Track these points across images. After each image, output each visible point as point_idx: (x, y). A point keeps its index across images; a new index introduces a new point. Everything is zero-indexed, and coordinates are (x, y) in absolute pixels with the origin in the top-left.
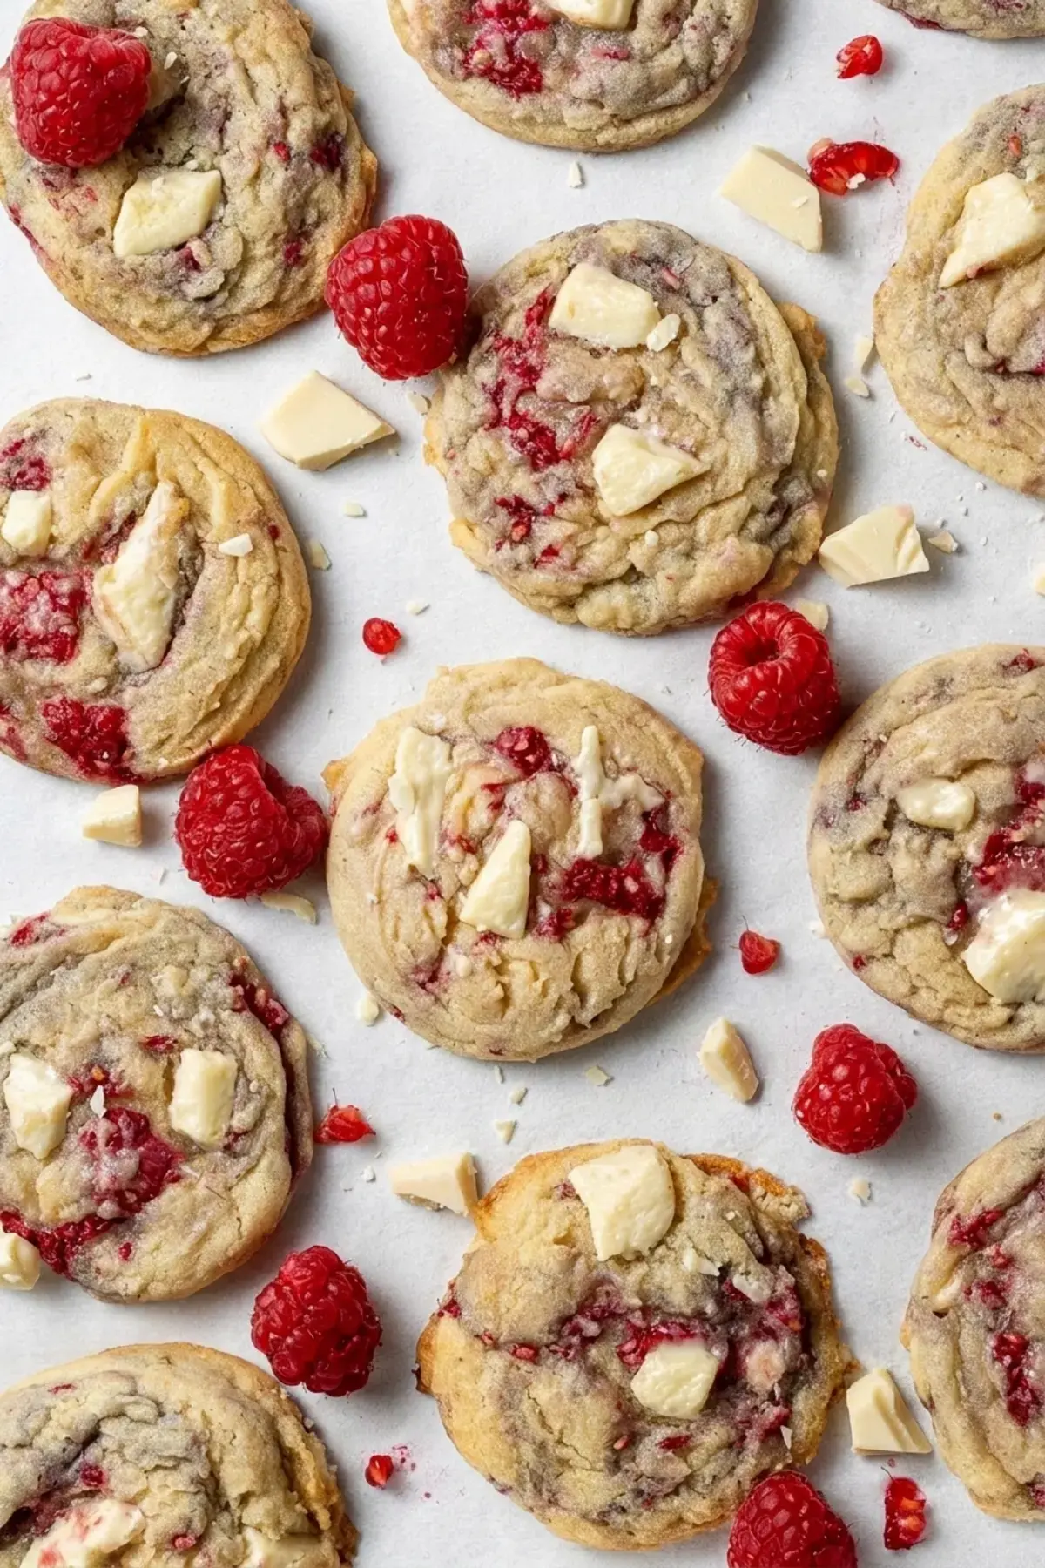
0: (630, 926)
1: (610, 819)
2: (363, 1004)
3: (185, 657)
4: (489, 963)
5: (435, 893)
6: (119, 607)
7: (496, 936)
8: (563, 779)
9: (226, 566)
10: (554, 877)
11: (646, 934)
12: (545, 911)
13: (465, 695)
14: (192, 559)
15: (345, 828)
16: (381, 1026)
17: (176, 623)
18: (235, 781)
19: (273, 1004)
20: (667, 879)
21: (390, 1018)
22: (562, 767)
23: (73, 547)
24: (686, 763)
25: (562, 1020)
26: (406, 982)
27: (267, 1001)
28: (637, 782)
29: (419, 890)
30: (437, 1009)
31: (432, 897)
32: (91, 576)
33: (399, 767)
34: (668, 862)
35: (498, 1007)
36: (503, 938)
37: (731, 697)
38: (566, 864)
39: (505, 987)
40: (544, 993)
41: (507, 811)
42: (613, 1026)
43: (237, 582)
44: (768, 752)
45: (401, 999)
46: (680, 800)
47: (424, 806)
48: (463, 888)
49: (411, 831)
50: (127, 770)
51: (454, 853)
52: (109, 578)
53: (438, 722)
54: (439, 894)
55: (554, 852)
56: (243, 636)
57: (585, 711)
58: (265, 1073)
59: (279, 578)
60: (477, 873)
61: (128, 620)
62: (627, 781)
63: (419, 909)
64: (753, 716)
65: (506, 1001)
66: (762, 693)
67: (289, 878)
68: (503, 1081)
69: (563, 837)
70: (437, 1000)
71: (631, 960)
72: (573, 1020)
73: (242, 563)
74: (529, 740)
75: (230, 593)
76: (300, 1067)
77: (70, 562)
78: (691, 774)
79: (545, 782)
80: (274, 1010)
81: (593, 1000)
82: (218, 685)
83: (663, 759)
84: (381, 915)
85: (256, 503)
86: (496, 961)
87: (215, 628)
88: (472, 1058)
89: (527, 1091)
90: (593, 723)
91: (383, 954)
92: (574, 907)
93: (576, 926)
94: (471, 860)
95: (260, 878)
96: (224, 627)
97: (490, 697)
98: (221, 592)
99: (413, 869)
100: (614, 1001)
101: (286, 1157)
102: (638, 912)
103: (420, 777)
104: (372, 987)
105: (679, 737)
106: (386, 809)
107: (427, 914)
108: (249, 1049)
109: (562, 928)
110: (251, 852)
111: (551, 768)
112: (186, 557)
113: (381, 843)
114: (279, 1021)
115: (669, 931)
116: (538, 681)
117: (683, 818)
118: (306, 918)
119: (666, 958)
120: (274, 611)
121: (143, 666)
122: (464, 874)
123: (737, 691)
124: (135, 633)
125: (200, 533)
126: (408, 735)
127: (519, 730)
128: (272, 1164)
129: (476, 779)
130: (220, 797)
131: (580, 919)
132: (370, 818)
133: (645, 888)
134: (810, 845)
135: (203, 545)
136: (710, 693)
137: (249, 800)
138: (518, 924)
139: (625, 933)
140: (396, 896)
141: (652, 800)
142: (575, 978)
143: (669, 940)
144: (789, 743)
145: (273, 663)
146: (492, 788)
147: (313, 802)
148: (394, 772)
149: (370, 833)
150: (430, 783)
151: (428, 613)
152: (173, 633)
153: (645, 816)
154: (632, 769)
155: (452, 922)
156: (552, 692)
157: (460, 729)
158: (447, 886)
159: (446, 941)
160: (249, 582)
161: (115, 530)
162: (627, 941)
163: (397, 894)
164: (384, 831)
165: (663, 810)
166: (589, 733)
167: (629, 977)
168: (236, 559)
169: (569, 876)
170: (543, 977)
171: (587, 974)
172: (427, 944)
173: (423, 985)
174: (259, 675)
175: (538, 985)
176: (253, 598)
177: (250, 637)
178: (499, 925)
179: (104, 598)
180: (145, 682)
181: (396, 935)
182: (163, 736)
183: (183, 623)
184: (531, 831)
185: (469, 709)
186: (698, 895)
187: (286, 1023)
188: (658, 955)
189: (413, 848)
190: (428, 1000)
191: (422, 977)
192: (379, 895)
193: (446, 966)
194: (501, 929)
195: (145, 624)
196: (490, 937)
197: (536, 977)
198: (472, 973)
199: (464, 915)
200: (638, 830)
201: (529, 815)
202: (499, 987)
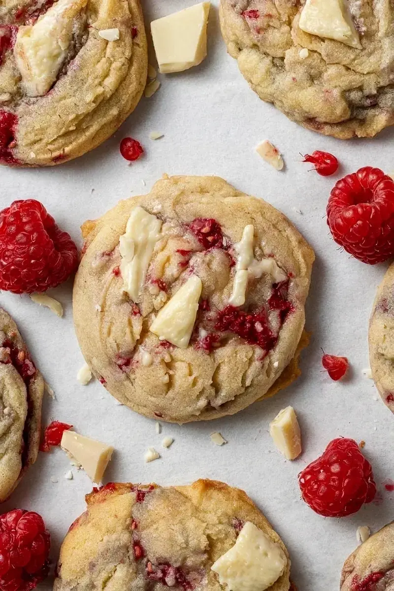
0: (254, 353)
1: (253, 284)
2: (83, 371)
3: (62, 94)
4: (163, 360)
5: (136, 311)
6: (29, 53)
7: (170, 344)
8: (228, 255)
9: (100, 45)
10: (212, 314)
11: (262, 359)
12: (203, 333)
13: (177, 193)
14: (80, 36)
15: (89, 262)
16: (92, 386)
17: (61, 73)
18: (24, 220)
19: (27, 362)
20: (281, 328)
21: (98, 383)
22: (228, 247)
23: (10, 10)
24: (304, 257)
25: (202, 403)
26: (110, 363)
27: (24, 360)
28: (273, 263)
29: (127, 308)
30: (126, 383)
31: (135, 314)
32: (17, 30)
33: (128, 230)
34: (283, 317)
35: (165, 388)
36: (174, 346)
37: (340, 221)
38: (221, 308)
39: (171, 377)
40: (194, 383)
41: (189, 269)
42: (232, 411)
43: (105, 57)
44: (356, 260)
45: (106, 372)
46: (297, 279)
47: (140, 257)
48: (155, 311)
49: (128, 271)
50: (10, 154)
51: (153, 289)
52: (27, 34)
53: (157, 208)
54: (139, 312)
55: (215, 299)
56: (100, 90)
57: (249, 216)
58: (16, 404)
59: (130, 61)
60: (165, 303)
61: (32, 62)
62: (267, 263)
63: (126, 319)
64: (351, 236)
65: (170, 385)
66: (359, 222)
67: (48, 285)
68: (160, 432)
69: (221, 290)
70: (128, 377)
71: (251, 373)
72: (209, 403)
73: (110, 45)
74: (211, 227)
75: (99, 61)
76: (38, 403)
77: (7, 19)
78: (307, 264)
79: (216, 255)
80: (27, 365)
81: (223, 393)
82: (77, 116)
83: (291, 253)
84: (102, 319)
85: (128, 12)
86: (167, 359)
87: (83, 82)
88: (144, 415)
89: (173, 441)
90: (252, 223)
91: (99, 344)
92: (222, 335)
93: (221, 346)
94: (162, 296)
95: (30, 283)
96: (90, 81)
97: (192, 197)
98: (93, 60)
99: (126, 294)
100: (236, 396)
101: (19, 457)
102: (259, 344)
103: (140, 238)
104: (90, 362)
105: (303, 241)
106: (115, 255)
107: (130, 324)
108: (8, 387)
109: (211, 346)
110: (27, 264)
111: (222, 247)
112: (77, 32)
113: (109, 275)
114: (29, 373)
115: (277, 359)
116: (222, 192)
117: (296, 292)
118: (56, 312)
119: (272, 375)
120: (123, 81)
121: (35, 94)
122: (157, 302)
123: (344, 219)
124: (35, 71)
125: (90, 21)
126: (136, 211)
127: (206, 220)
128: (10, 460)
129: (173, 245)
130: (13, 228)
131: (223, 343)
132: (106, 258)
133: (266, 330)
134: (371, 321)
135: (90, 29)
136: (327, 217)
137: (31, 233)
138: (185, 339)
139: (250, 355)
140: (112, 309)
141: (280, 277)
142: (214, 378)
143: (276, 364)
144: (370, 256)
145: (114, 112)
146: (183, 253)
147: (72, 243)
148: (125, 233)
149: (103, 268)
150: (145, 244)
151: (163, 140)
152: (58, 77)
153: (274, 286)
154: (271, 256)
155: (145, 331)
156: (230, 200)
157: (169, 213)
158: (145, 308)
159: (139, 342)
160: (112, 59)
161: (39, 6)
162: (251, 361)
163: (113, 308)
164: (113, 267)
165: (286, 284)
166: (248, 230)
167: (248, 383)
168: (107, 42)
169: (222, 315)
170: (195, 374)
171: (223, 377)
172: (127, 342)
173: (120, 367)
174: (104, 116)
175: (191, 379)
176: (112, 68)
177: (103, 93)
178: (173, 338)
179: (22, 46)
180: (34, 103)
181: (109, 333)
182: (37, 138)
183: (66, 73)
184: (203, 283)
185: (177, 202)
186: (299, 340)
187: (34, 375)
188: (268, 374)
189: (128, 282)
190: (123, 376)
191: (120, 362)
192: (103, 307)
193: (136, 357)
194: (174, 341)
195: (43, 68)
196: (166, 344)
197: (190, 375)
198: (152, 364)
199: (153, 328)
200: (268, 294)
201: (203, 274)
202: (167, 375)
